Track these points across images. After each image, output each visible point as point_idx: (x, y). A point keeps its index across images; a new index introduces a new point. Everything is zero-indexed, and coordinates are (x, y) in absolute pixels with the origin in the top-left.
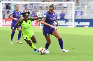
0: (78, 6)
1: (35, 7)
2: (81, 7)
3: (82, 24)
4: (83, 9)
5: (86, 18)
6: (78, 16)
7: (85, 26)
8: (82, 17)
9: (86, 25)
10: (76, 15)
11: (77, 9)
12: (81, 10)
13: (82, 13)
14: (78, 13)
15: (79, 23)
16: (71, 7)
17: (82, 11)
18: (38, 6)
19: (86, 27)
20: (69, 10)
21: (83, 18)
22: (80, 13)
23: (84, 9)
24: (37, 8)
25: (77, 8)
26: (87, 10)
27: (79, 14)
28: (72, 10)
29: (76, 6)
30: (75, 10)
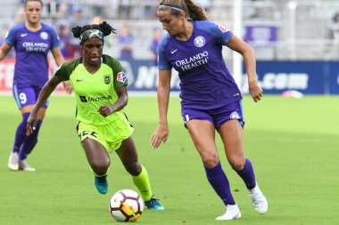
0: (258, 4)
1: (70, 7)
2: (271, 10)
3: (273, 81)
4: (277, 15)
5: (293, 56)
6: (258, 48)
7: (286, 90)
8: (275, 54)
9: (291, 85)
12: (269, 23)
13: (274, 34)
14: (256, 33)
15: (261, 78)
16: (228, 8)
17: (277, 23)
19: (292, 97)
21: (281, 57)
22: (266, 33)
23: (282, 17)
25: (251, 12)
26: (298, 22)
27: (261, 37)
28: (230, 19)
29: (249, 3)
30: (244, 19)
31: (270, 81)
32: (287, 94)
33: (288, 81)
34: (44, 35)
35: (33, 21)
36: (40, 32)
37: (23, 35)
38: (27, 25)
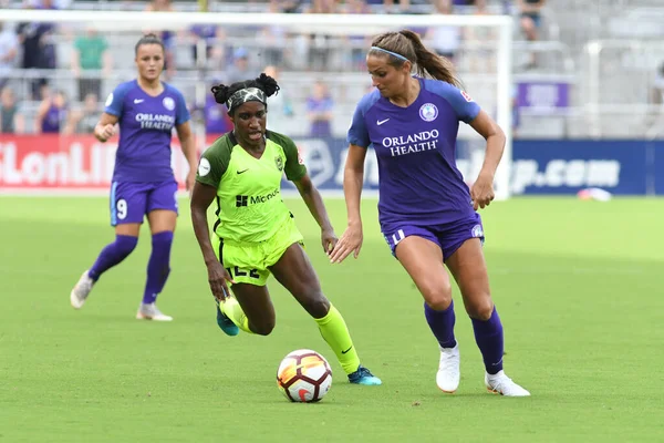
0: (538, 46)
1: (229, 50)
2: (559, 55)
3: (562, 173)
4: (569, 63)
5: (595, 133)
6: (538, 118)
7: (584, 187)
8: (566, 127)
9: (592, 179)
10: (524, 112)
11: (532, 66)
12: (555, 77)
13: (563, 95)
14: (535, 94)
15: (542, 169)
16: (489, 53)
17: (568, 78)
18: (249, 41)
19: (593, 200)
20: (474, 70)
21: (576, 133)
22: (551, 94)
23: (577, 68)
24: (245, 58)
25: (526, 59)
26: (602, 75)
27: (542, 99)
28: (492, 70)
29: (522, 43)
30: (514, 70)
31: (557, 172)
32: (585, 194)
33: (586, 173)
34: (169, 103)
35: (150, 76)
36: (161, 97)
37: (136, 101)
38: (140, 83)
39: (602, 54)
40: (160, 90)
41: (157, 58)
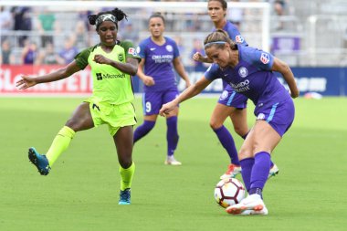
0: (284, 18)
2: (294, 23)
5: (313, 63)
6: (284, 55)
7: (307, 92)
8: (298, 61)
11: (280, 29)
12: (293, 34)
13: (297, 44)
14: (282, 43)
16: (258, 22)
17: (299, 35)
19: (312, 98)
20: (250, 31)
21: (303, 63)
22: (290, 43)
23: (304, 29)
24: (130, 25)
25: (277, 25)
26: (317, 33)
27: (286, 46)
28: (259, 31)
30: (271, 31)
32: (308, 96)
33: (309, 85)
34: (169, 48)
35: (156, 35)
36: (165, 46)
37: (152, 49)
38: (152, 39)
39: (317, 22)
40: (164, 42)
41: (159, 25)
